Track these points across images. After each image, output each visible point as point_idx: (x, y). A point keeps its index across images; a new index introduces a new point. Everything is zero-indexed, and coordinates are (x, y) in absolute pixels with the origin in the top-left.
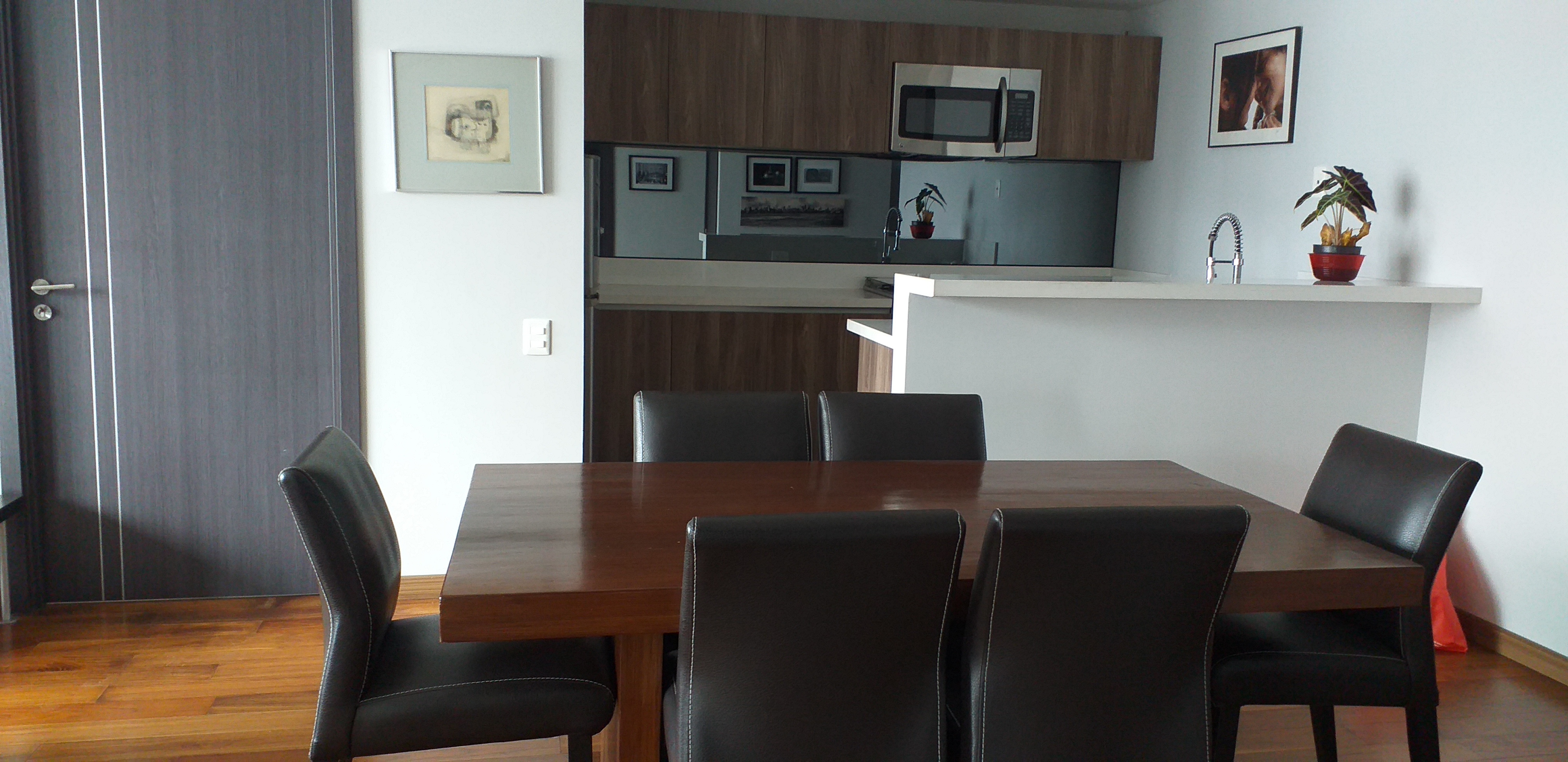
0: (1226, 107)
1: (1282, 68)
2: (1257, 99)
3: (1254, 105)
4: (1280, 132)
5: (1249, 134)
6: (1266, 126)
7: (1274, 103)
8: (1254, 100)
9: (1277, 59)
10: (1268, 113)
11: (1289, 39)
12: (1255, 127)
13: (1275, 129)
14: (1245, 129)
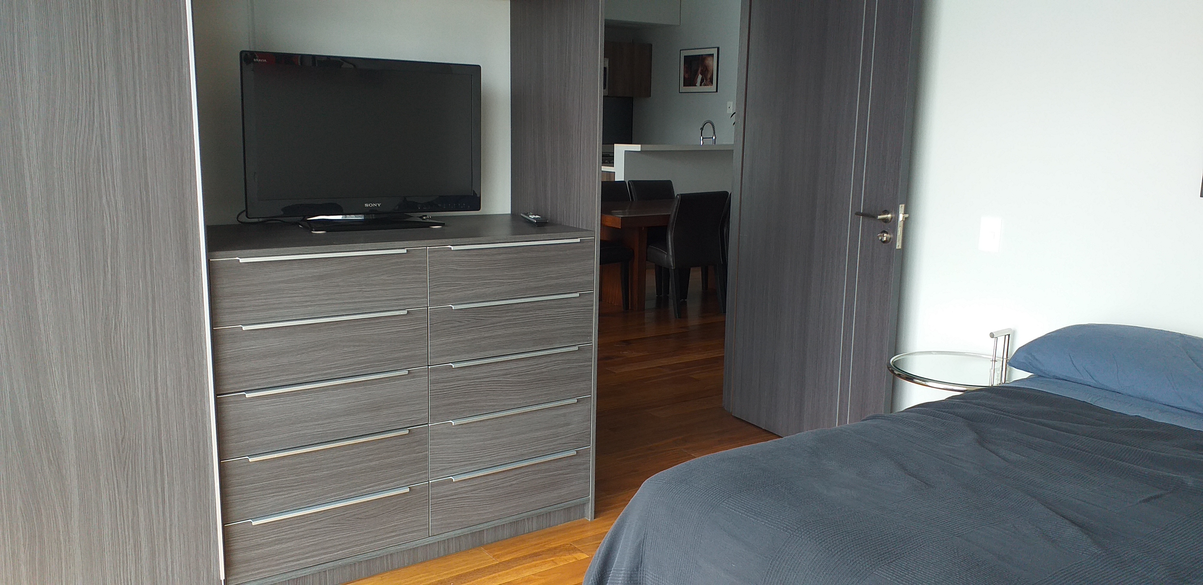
0: (687, 76)
1: (713, 64)
2: (701, 74)
3: (700, 77)
4: (713, 88)
5: (698, 88)
6: (706, 85)
7: (709, 76)
8: (700, 75)
9: (709, 59)
10: (706, 80)
11: (714, 51)
12: (701, 85)
13: (709, 87)
14: (696, 86)
